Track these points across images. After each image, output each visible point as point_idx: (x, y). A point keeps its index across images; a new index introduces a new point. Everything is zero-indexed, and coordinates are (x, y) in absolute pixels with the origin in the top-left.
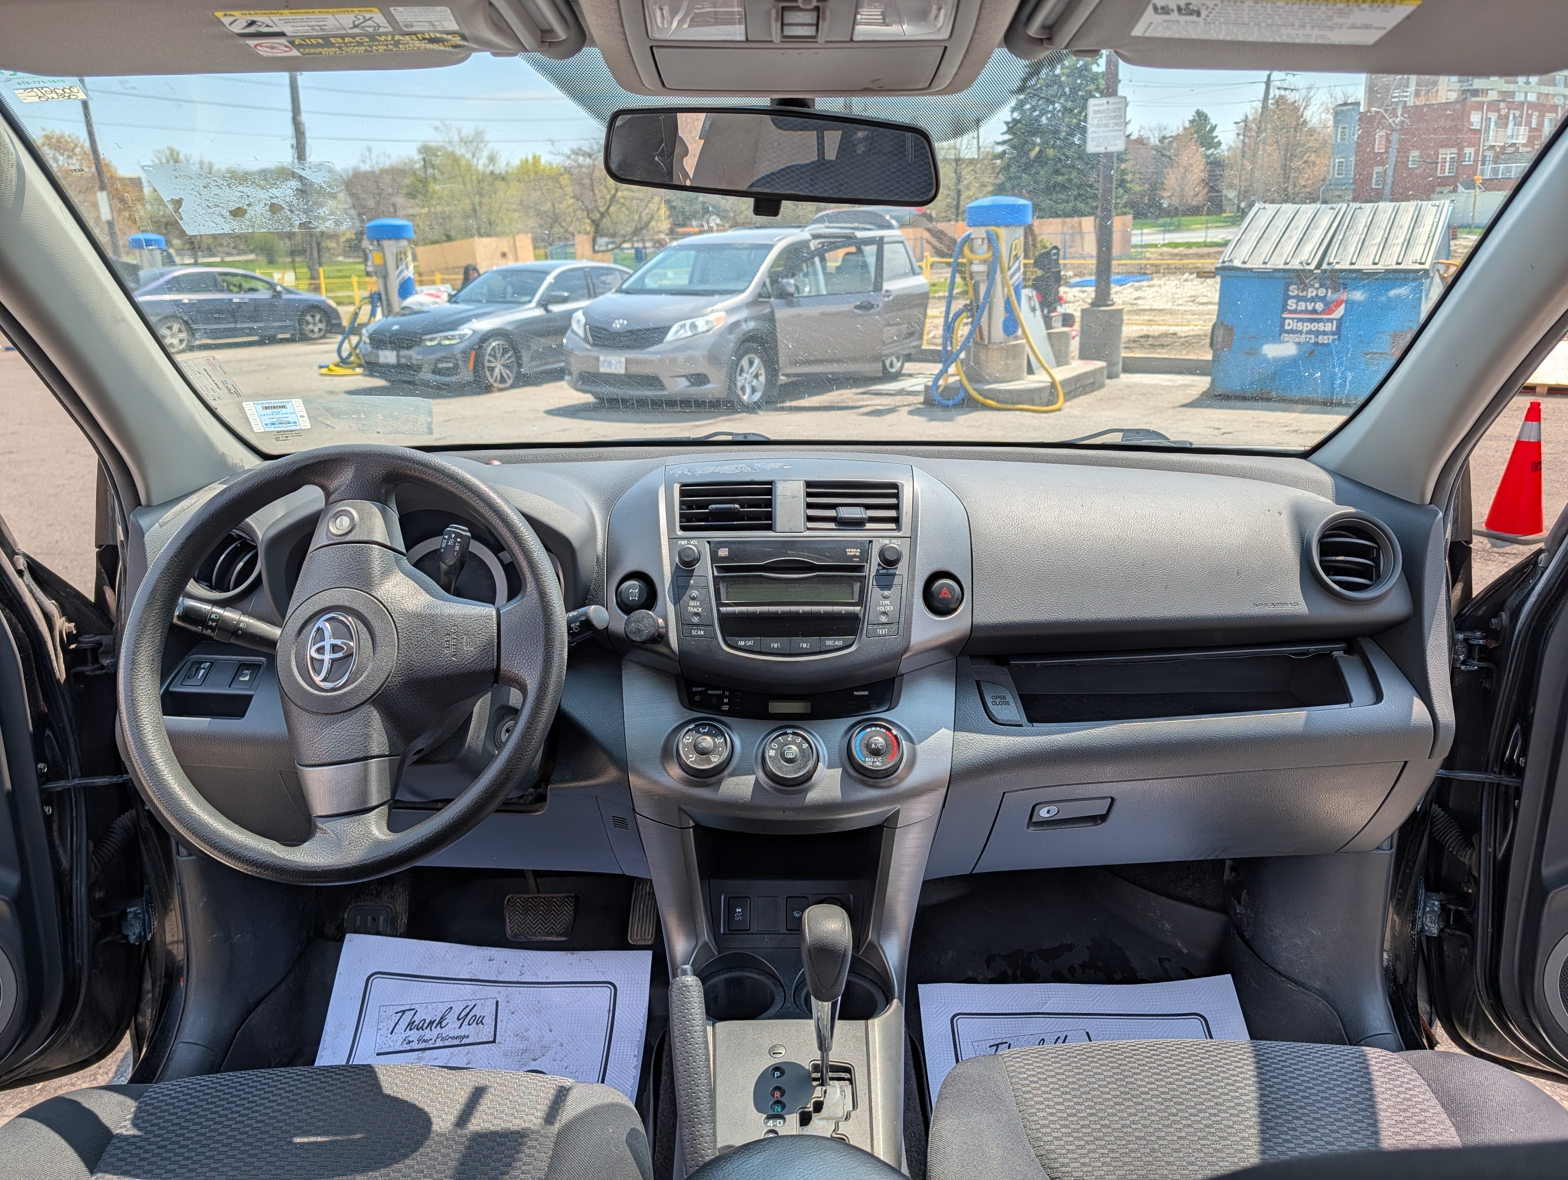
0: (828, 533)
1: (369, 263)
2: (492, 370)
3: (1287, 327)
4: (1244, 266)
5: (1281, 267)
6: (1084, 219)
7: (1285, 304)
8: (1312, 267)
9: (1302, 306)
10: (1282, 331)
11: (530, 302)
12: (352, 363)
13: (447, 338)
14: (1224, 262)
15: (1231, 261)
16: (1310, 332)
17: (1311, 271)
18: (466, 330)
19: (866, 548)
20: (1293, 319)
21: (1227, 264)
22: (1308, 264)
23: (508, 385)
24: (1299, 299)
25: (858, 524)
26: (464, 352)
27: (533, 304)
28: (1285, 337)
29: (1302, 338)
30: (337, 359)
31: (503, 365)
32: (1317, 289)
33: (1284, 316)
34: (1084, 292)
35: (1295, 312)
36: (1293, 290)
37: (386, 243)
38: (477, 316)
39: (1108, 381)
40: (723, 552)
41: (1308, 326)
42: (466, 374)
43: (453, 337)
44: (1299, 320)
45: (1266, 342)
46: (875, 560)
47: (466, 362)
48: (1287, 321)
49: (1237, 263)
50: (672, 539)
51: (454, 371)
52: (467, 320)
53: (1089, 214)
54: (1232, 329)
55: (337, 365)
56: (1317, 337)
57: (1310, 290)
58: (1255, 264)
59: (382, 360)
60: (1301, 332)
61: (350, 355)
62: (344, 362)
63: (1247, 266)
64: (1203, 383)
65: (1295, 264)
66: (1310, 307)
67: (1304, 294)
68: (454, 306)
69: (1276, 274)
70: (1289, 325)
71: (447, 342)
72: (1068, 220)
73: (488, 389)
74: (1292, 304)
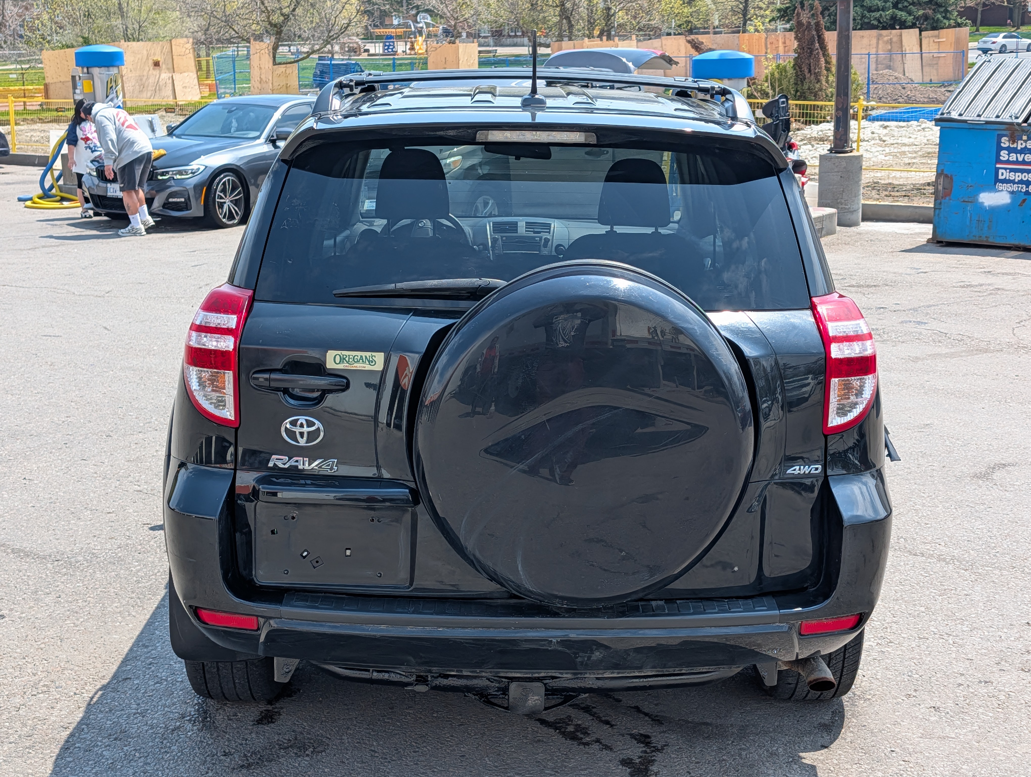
0: (532, 234)
1: (78, 91)
2: (221, 205)
3: (1000, 177)
4: (960, 118)
5: (993, 119)
6: (905, 32)
7: (998, 155)
8: (1020, 120)
9: (1013, 157)
10: (997, 180)
11: (258, 137)
12: (55, 196)
13: (180, 173)
14: (942, 114)
15: (949, 113)
16: (1021, 182)
17: (1019, 124)
18: (198, 165)
19: (541, 238)
20: (1006, 169)
21: (945, 116)
22: (1017, 118)
23: (236, 221)
24: (1010, 150)
25: (539, 232)
26: (196, 187)
27: (262, 140)
28: (1000, 186)
29: (1015, 188)
30: (40, 192)
31: (231, 201)
32: (1026, 141)
33: (998, 166)
34: (885, 127)
35: (1008, 162)
36: (1005, 142)
37: (96, 71)
38: (207, 152)
39: (838, 228)
40: (504, 238)
41: (1018, 177)
42: (197, 210)
43: (186, 172)
44: (1011, 170)
45: (984, 191)
46: (543, 241)
47: (197, 199)
48: (1001, 171)
49: (954, 115)
50: (491, 235)
51: (186, 206)
52: (197, 156)
53: (913, 26)
54: (951, 179)
55: (40, 198)
56: (1027, 187)
57: (1020, 142)
58: (970, 116)
59: (110, 194)
60: (1013, 182)
61: (52, 187)
62: (46, 195)
63: (963, 118)
64: (927, 229)
65: (1005, 118)
66: (1020, 159)
67: (1015, 145)
68: (175, 139)
69: (989, 126)
70: (1003, 174)
71: (178, 177)
72: (884, 32)
73: (217, 225)
74: (1004, 155)
